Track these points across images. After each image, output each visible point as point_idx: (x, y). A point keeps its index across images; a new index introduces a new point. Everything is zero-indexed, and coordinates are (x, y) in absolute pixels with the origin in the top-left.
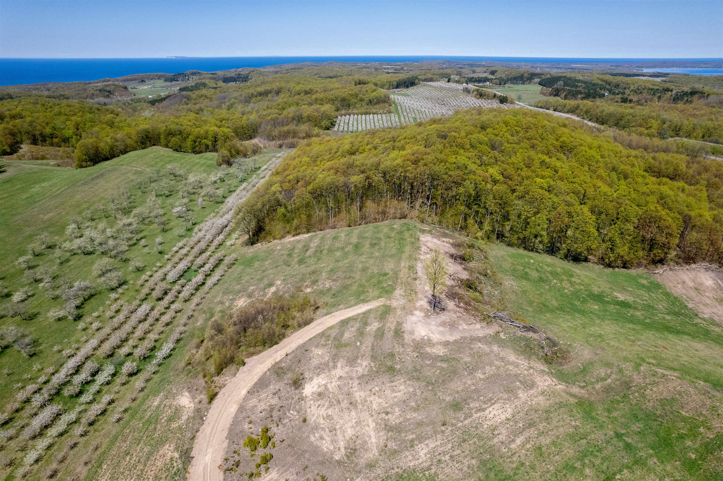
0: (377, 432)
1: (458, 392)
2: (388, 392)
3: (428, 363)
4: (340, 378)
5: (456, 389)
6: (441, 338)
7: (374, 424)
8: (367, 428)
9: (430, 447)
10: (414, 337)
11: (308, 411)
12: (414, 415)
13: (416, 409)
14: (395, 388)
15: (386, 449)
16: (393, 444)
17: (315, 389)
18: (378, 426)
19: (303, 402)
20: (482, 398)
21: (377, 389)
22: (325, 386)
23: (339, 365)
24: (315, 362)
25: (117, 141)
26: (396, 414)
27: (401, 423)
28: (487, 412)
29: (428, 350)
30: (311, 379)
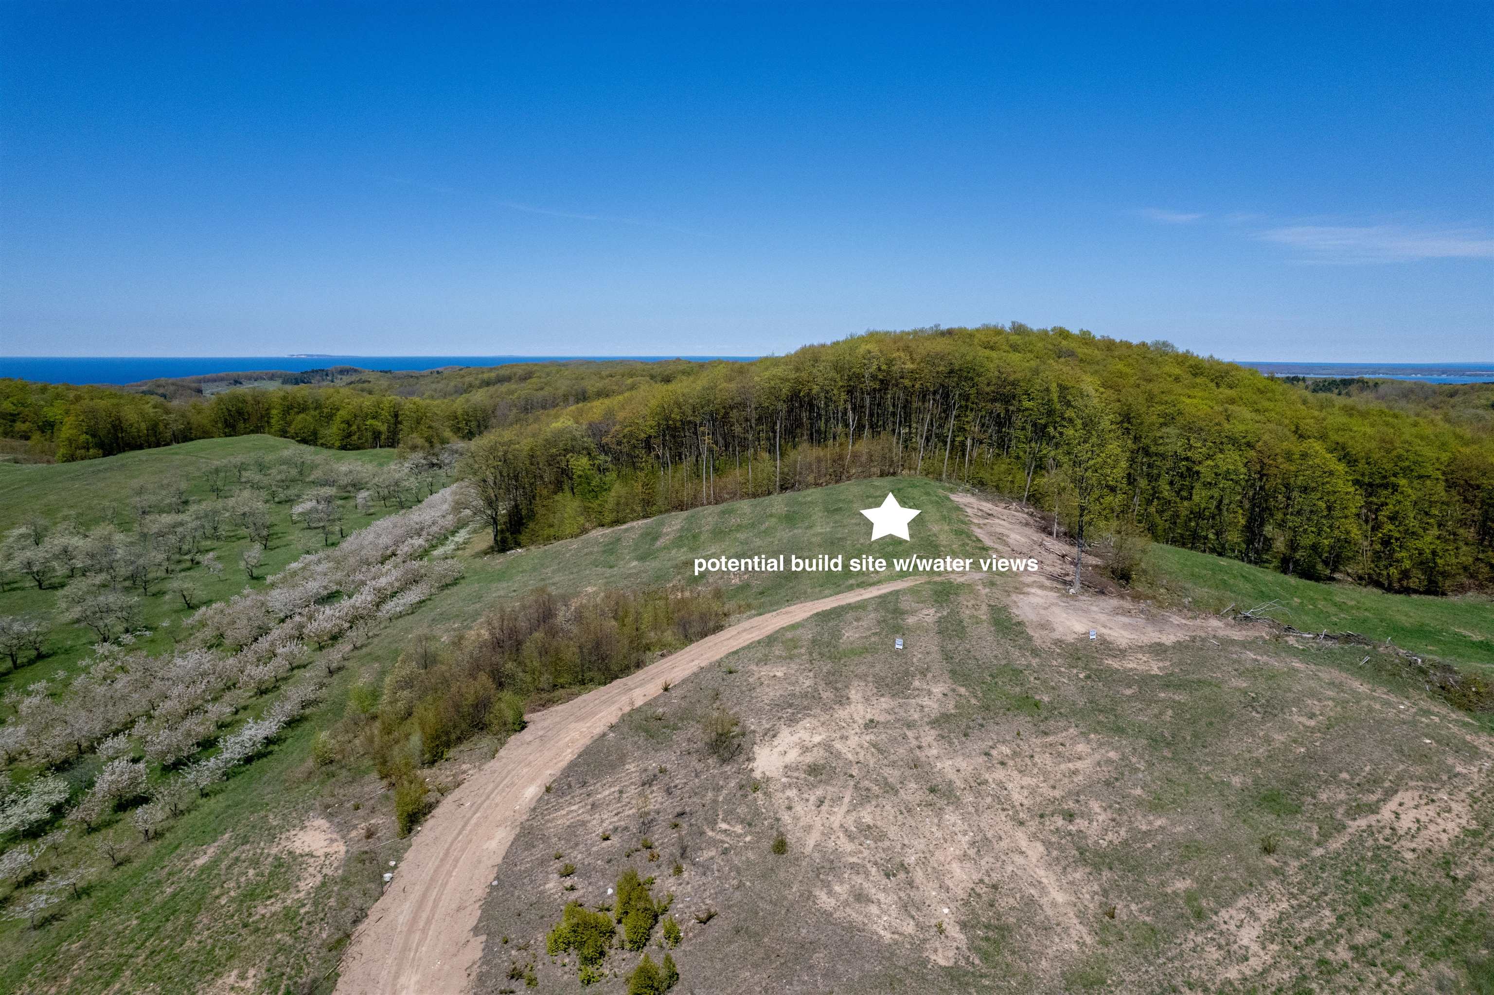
0: (1059, 869)
1: (1258, 763)
2: (1044, 759)
3: (1128, 692)
4: (871, 724)
5: (1247, 756)
6: (1132, 636)
7: (1041, 848)
8: (1019, 860)
9: (1264, 919)
10: (1056, 635)
11: (786, 818)
12: (1158, 823)
13: (1156, 806)
14: (1061, 748)
15: (1116, 922)
16: (1133, 907)
17: (793, 756)
18: (1055, 853)
19: (759, 794)
20: (1345, 775)
21: (1006, 750)
22: (827, 746)
23: (854, 694)
24: (770, 694)
25: (167, 412)
26: (1100, 818)
27: (1125, 843)
28: (1386, 813)
29: (1115, 664)
30: (772, 734)
